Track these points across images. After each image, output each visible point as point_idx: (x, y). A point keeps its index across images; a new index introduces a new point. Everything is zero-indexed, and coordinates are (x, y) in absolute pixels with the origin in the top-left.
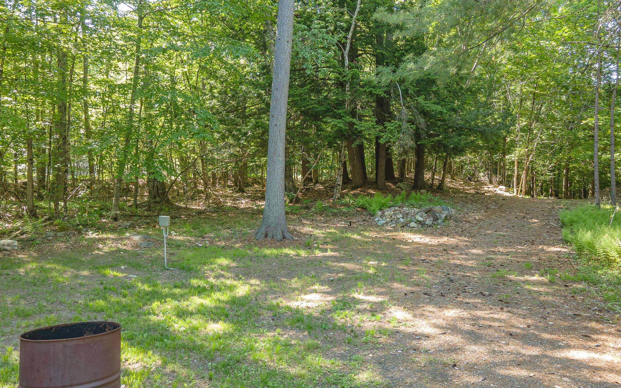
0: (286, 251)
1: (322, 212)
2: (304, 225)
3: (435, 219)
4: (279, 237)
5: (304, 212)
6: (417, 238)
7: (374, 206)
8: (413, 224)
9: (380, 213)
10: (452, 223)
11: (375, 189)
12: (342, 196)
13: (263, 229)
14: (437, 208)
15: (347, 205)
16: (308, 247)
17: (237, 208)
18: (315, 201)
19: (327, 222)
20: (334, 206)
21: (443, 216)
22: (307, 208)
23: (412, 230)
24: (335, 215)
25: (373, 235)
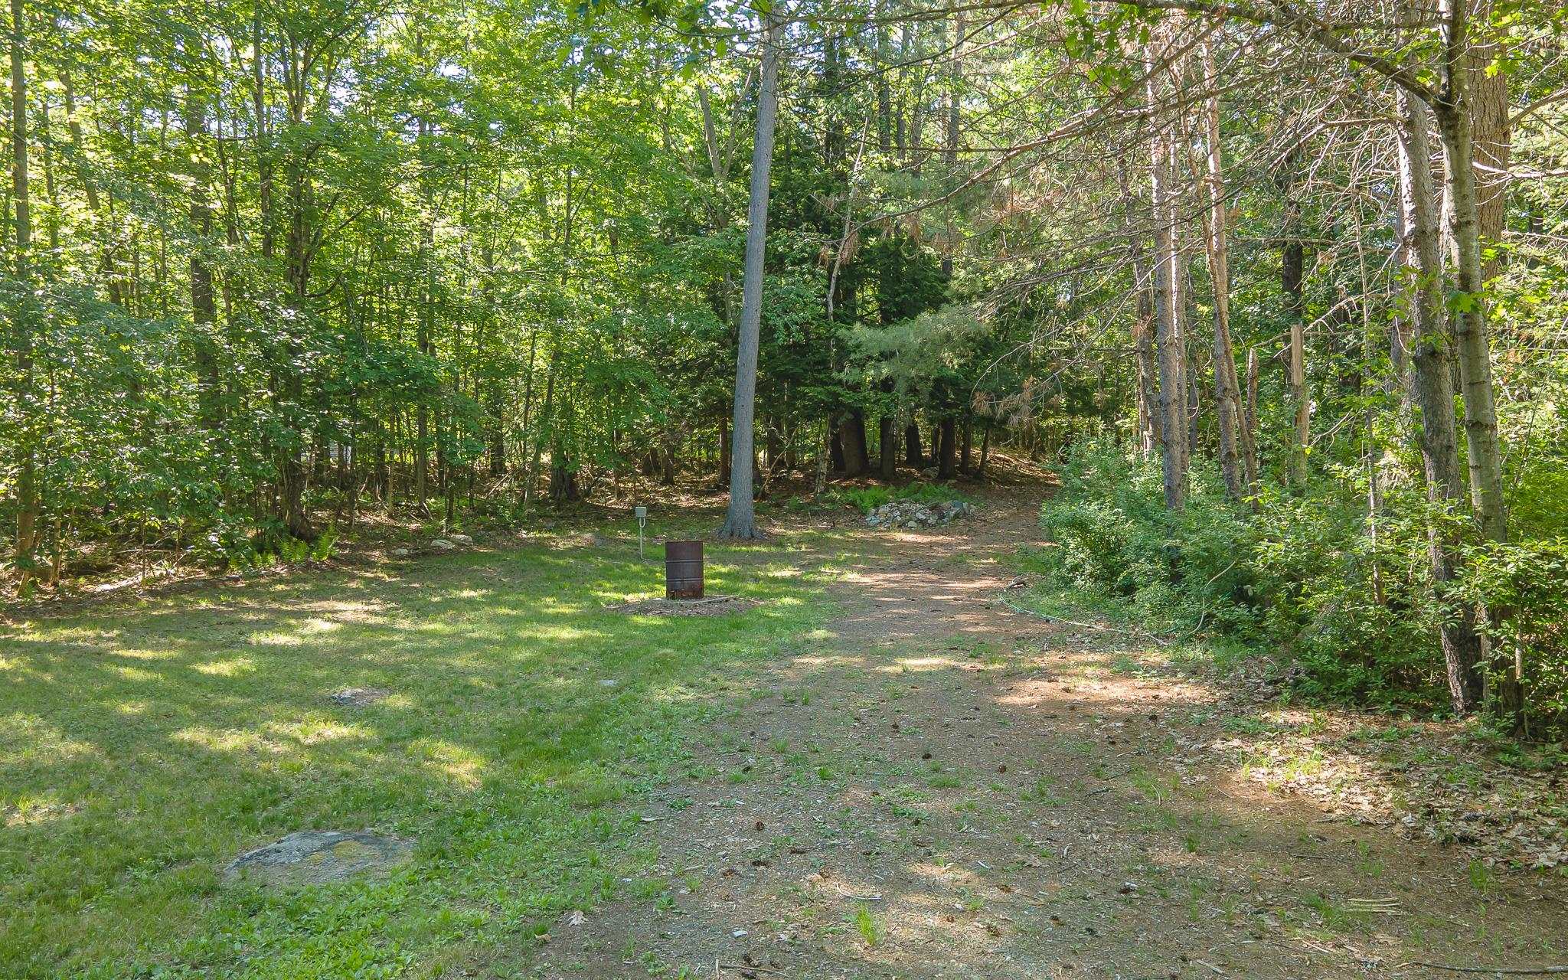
0: (755, 548)
1: (798, 510)
2: (774, 526)
3: (942, 517)
4: (747, 536)
5: (774, 510)
6: (910, 537)
7: (867, 502)
8: (911, 524)
9: (873, 511)
10: (961, 522)
11: (877, 478)
12: (827, 490)
13: (728, 527)
14: (946, 504)
15: (833, 501)
16: (780, 545)
17: (676, 507)
18: (789, 496)
19: (804, 522)
20: (815, 502)
21: (952, 513)
22: (778, 505)
23: (910, 530)
24: (815, 514)
25: (859, 535)
